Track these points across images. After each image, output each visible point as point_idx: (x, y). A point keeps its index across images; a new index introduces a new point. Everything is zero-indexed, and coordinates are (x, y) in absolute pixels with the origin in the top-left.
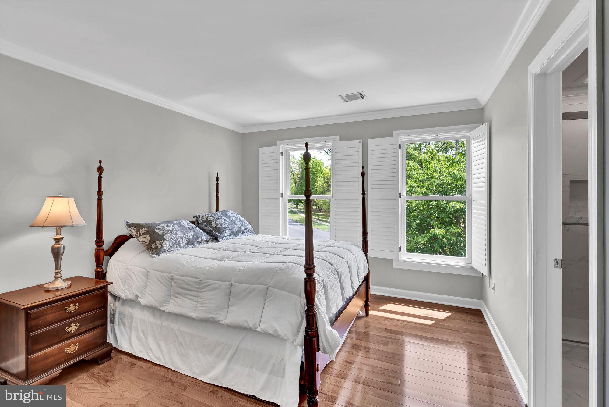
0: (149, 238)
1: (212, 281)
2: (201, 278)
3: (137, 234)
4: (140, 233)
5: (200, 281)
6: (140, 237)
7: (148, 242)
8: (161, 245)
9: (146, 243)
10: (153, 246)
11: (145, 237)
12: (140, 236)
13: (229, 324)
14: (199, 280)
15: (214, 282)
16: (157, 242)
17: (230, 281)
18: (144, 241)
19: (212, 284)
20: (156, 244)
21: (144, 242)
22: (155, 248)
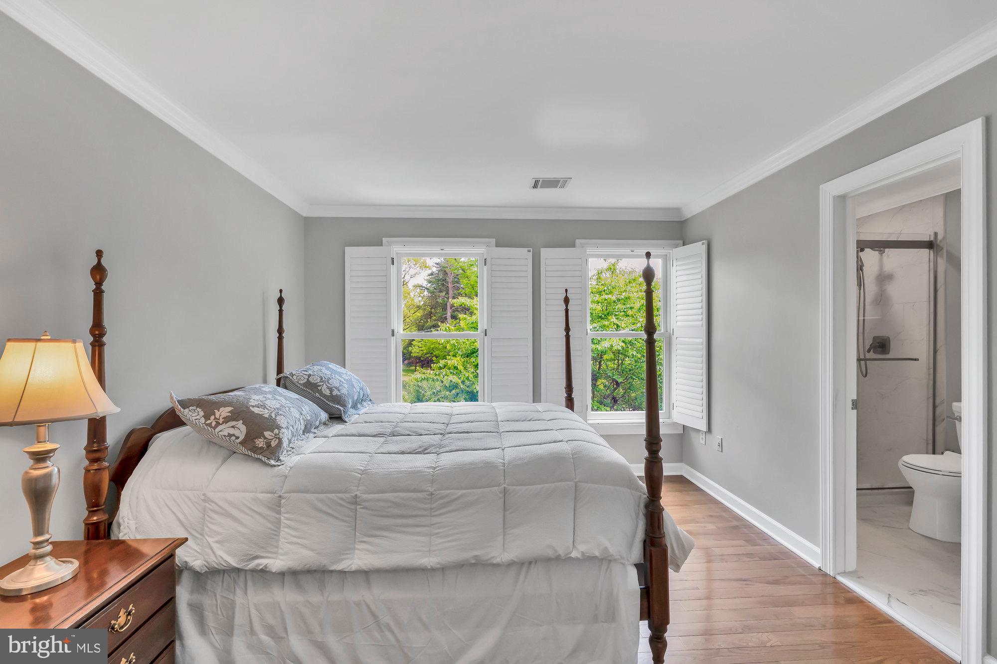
0: (244, 429)
1: (456, 491)
2: (431, 490)
3: (208, 422)
4: (215, 418)
5: (428, 495)
6: (220, 428)
7: (242, 437)
8: (277, 440)
9: (237, 438)
10: (260, 443)
11: (233, 427)
12: (218, 424)
13: (515, 560)
14: (427, 493)
15: (464, 491)
16: (267, 434)
17: (499, 485)
18: (234, 435)
19: (462, 496)
20: (265, 438)
21: (233, 438)
22: (265, 446)
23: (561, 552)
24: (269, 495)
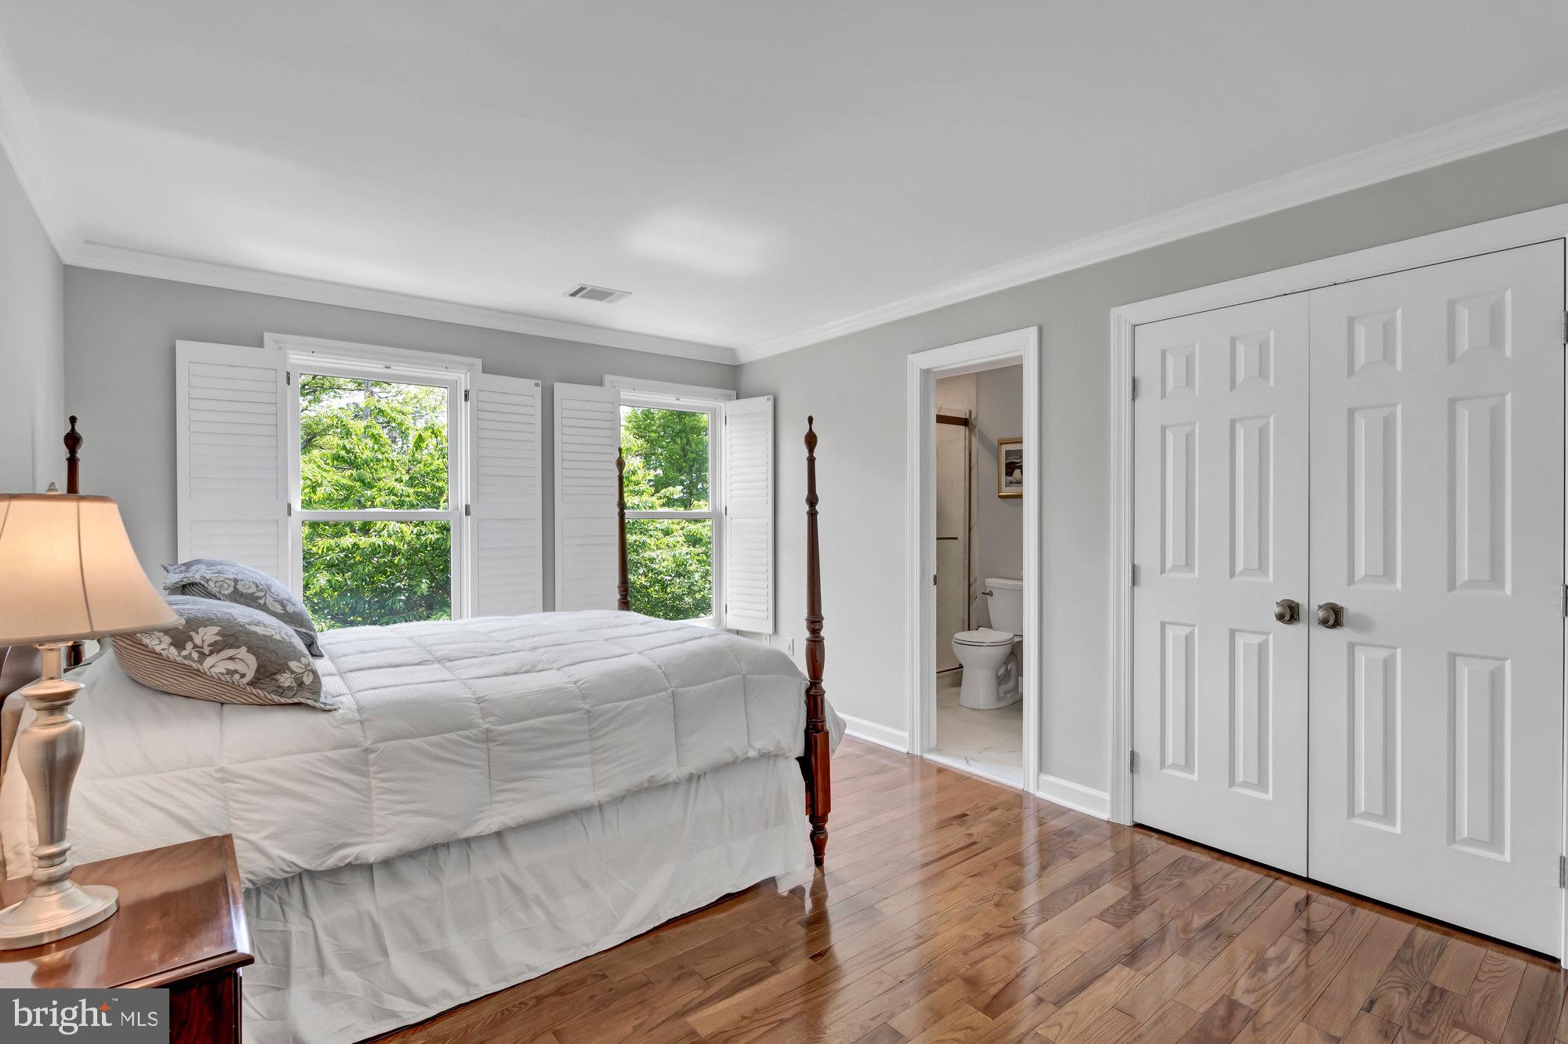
0: (252, 661)
1: (621, 703)
2: (587, 707)
3: (184, 653)
4: (195, 646)
5: (584, 714)
6: (209, 662)
7: (249, 677)
8: (311, 674)
9: (243, 676)
10: (286, 680)
11: (231, 658)
12: (203, 656)
14: (583, 711)
15: (629, 702)
16: (293, 665)
17: (665, 689)
18: (236, 672)
19: (626, 708)
20: (293, 672)
21: (237, 677)
22: (294, 684)
23: (739, 753)
24: (347, 751)
